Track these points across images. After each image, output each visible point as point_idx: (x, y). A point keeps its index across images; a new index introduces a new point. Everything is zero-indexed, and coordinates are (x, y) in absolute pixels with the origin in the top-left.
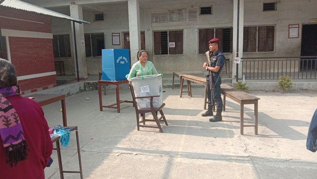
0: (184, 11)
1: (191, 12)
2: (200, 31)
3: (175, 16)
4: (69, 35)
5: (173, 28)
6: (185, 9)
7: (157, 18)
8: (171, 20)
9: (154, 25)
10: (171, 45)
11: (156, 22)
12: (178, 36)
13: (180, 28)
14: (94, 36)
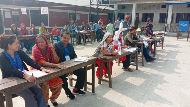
0: (155, 6)
1: (157, 7)
2: (161, 14)
3: (151, 8)
4: (112, 14)
5: (150, 12)
6: (156, 5)
7: (144, 8)
8: (150, 9)
9: (143, 11)
10: (149, 19)
11: (144, 10)
12: (152, 15)
13: (153, 12)
14: (121, 14)
